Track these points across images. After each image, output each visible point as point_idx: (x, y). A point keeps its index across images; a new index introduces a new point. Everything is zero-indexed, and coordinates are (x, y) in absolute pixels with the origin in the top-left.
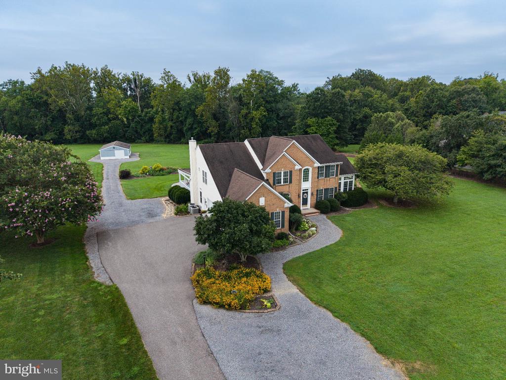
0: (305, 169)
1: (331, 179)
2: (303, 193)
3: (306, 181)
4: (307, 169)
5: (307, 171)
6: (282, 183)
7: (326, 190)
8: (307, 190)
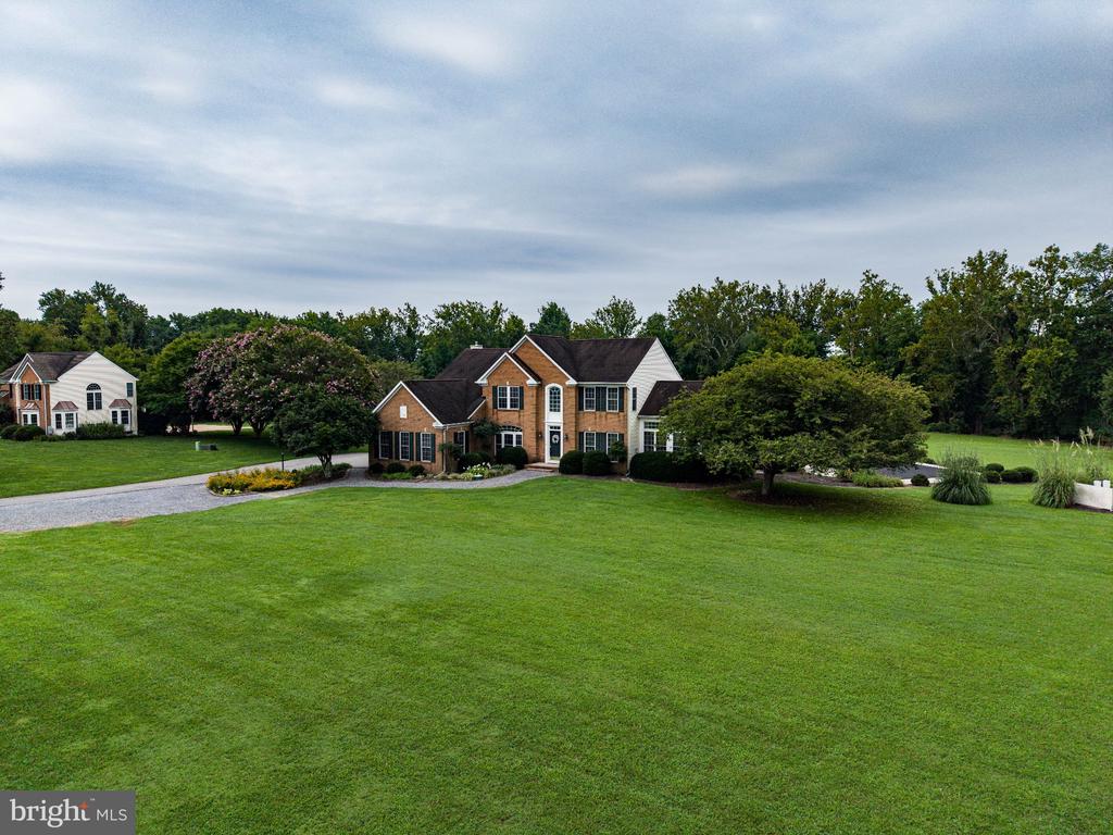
0: (553, 389)
1: (609, 416)
2: (552, 433)
3: (555, 410)
4: (557, 389)
5: (555, 392)
6: (508, 408)
7: (601, 436)
8: (559, 428)
